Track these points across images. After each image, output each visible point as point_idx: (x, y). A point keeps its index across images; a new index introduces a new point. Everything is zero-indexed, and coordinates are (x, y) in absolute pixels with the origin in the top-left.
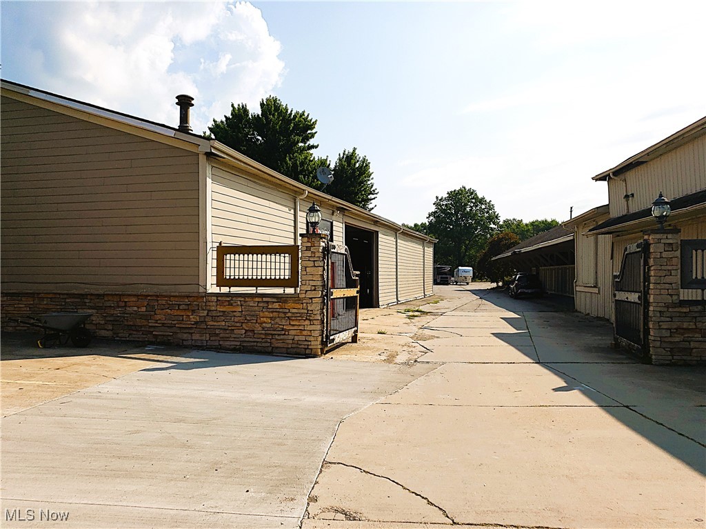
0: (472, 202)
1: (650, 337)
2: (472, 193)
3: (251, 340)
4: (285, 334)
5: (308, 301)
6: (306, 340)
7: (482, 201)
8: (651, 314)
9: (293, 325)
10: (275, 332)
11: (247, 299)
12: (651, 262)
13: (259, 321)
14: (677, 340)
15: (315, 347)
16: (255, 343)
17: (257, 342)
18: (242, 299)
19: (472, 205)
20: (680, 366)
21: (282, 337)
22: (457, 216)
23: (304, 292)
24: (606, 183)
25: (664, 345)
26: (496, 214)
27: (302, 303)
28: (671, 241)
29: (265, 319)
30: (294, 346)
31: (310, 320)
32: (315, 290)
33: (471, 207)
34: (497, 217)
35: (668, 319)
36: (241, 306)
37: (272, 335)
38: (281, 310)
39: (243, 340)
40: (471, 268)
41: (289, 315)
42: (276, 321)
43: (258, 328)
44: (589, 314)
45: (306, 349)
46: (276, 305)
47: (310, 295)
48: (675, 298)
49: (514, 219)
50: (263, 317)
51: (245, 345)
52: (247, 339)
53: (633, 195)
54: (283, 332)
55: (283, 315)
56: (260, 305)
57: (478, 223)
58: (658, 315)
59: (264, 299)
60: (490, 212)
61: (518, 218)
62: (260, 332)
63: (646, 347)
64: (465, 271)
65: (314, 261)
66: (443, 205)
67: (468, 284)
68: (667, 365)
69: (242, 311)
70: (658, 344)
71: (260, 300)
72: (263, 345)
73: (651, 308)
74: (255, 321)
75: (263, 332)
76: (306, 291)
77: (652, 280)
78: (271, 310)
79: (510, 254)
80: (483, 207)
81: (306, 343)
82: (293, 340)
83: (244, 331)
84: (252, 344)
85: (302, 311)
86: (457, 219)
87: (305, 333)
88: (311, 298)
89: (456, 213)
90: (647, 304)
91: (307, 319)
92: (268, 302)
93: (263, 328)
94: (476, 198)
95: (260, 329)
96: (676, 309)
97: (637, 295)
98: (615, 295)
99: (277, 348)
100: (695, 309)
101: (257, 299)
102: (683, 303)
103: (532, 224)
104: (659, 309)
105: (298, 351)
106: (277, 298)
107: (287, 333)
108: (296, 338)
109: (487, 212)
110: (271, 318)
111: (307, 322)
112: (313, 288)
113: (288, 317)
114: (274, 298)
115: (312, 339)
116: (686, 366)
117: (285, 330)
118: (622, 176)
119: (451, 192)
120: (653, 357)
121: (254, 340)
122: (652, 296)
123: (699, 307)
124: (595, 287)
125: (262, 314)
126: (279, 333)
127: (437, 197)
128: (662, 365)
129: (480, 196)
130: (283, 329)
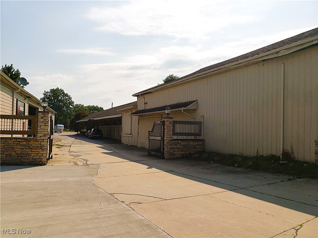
0: (62, 95)
1: (164, 151)
2: (62, 91)
3: (9, 159)
4: (28, 156)
5: (41, 141)
6: (40, 158)
7: (66, 95)
8: (165, 143)
9: (33, 152)
10: (24, 155)
11: (7, 140)
12: (165, 127)
13: (14, 150)
14: (171, 151)
15: (44, 161)
16: (12, 161)
17: (13, 160)
18: (4, 140)
19: (62, 96)
20: (172, 159)
21: (27, 157)
22: (55, 101)
23: (40, 137)
24: (137, 97)
25: (168, 153)
26: (73, 101)
27: (38, 142)
28: (170, 121)
29: (18, 149)
30: (33, 161)
31: (42, 149)
32: (45, 136)
33: (61, 97)
34: (73, 103)
35: (170, 145)
36: (4, 143)
37: (22, 156)
38: (27, 145)
39: (4, 159)
40: (63, 125)
41: (31, 147)
42: (24, 150)
43: (13, 153)
44: (127, 144)
45: (39, 162)
46: (24, 143)
47: (42, 138)
48: (171, 138)
49: (80, 104)
50: (16, 148)
51: (5, 161)
52: (7, 159)
53: (147, 103)
54: (28, 155)
55: (28, 147)
56: (15, 143)
57: (64, 105)
58: (167, 144)
59: (17, 140)
60: (70, 100)
61: (82, 104)
62: (15, 155)
63: (163, 154)
64: (60, 127)
65: (45, 123)
66: (48, 95)
67: (61, 132)
68: (169, 159)
69: (4, 146)
70: (167, 153)
71: (15, 140)
72: (17, 161)
73: (165, 142)
74: (12, 150)
75: (17, 155)
76: (41, 136)
77: (165, 133)
78: (22, 145)
79: (87, 120)
80: (67, 98)
81: (40, 159)
82: (33, 158)
83: (5, 155)
84: (9, 161)
85: (38, 145)
86: (55, 102)
87: (39, 155)
88: (43, 140)
89: (54, 100)
90: (164, 140)
91: (40, 149)
92: (20, 141)
93: (17, 154)
94: (64, 93)
95: (15, 154)
96: (172, 142)
97: (160, 138)
98: (149, 138)
99: (24, 162)
100: (176, 142)
101: (13, 140)
102: (174, 140)
103: (89, 107)
104: (167, 142)
105: (36, 163)
106: (25, 140)
107: (30, 155)
108: (35, 157)
109: (69, 100)
110: (21, 149)
111: (41, 150)
112: (44, 135)
113: (31, 148)
114: (23, 139)
115: (43, 157)
116: (174, 159)
117: (29, 154)
118: (143, 96)
119: (52, 89)
120: (165, 157)
121: (11, 159)
122: (165, 138)
123: (177, 141)
124: (131, 134)
125: (16, 147)
126: (26, 155)
127: (45, 91)
128: (168, 159)
129: (66, 93)
130: (27, 154)
